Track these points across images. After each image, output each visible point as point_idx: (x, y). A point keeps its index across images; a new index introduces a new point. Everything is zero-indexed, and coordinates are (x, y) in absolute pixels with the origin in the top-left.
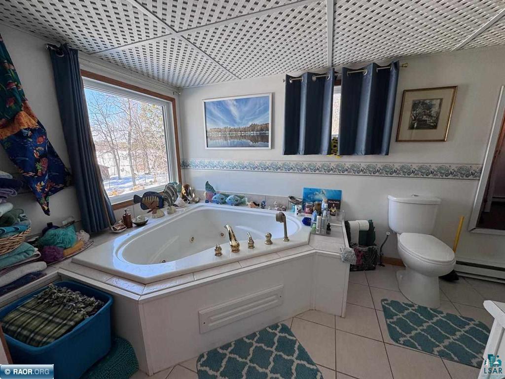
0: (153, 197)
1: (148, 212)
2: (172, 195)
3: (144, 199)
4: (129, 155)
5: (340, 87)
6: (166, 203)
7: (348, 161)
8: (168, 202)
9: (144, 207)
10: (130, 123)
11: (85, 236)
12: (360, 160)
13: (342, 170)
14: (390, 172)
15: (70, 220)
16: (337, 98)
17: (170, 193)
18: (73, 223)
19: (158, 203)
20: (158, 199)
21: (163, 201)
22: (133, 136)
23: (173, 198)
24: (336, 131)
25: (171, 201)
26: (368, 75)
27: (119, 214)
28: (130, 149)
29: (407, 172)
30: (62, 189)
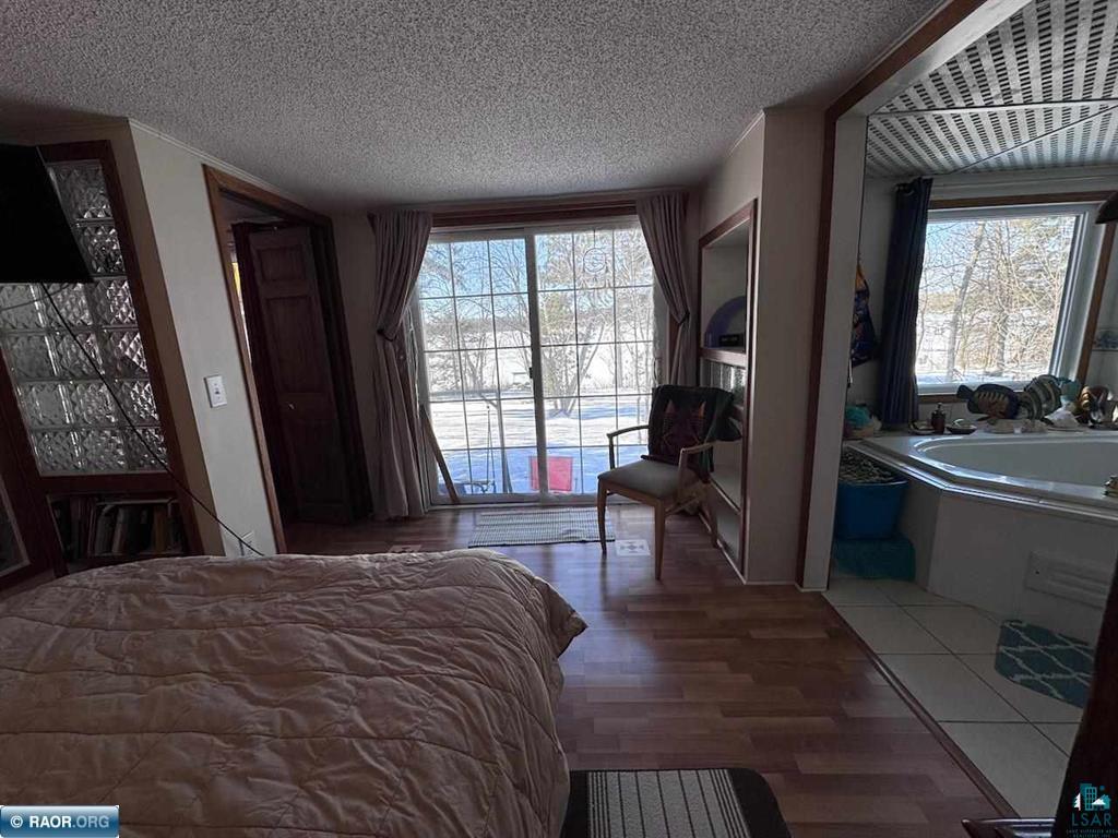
0: (997, 395)
1: (980, 420)
2: (1042, 398)
3: (977, 395)
4: (954, 323)
6: (1024, 413)
8: (1031, 410)
9: (974, 408)
10: (977, 246)
11: (876, 424)
15: (863, 402)
17: (1040, 393)
18: (864, 405)
19: (1004, 407)
20: (1006, 399)
21: (1019, 405)
22: (978, 275)
23: (1044, 406)
25: (1040, 409)
27: (927, 411)
28: (958, 310)
30: (864, 361)
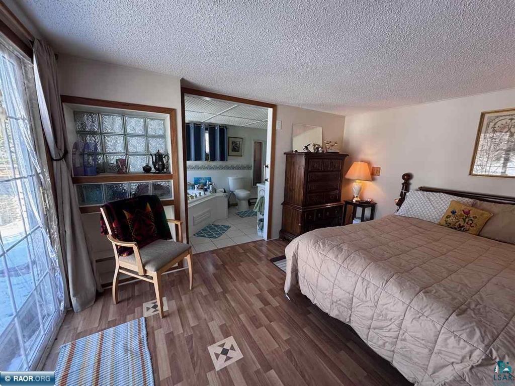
5: (207, 131)
7: (213, 164)
12: (218, 163)
13: (210, 168)
14: (228, 168)
16: (207, 136)
24: (208, 150)
26: (217, 129)
29: (233, 168)
